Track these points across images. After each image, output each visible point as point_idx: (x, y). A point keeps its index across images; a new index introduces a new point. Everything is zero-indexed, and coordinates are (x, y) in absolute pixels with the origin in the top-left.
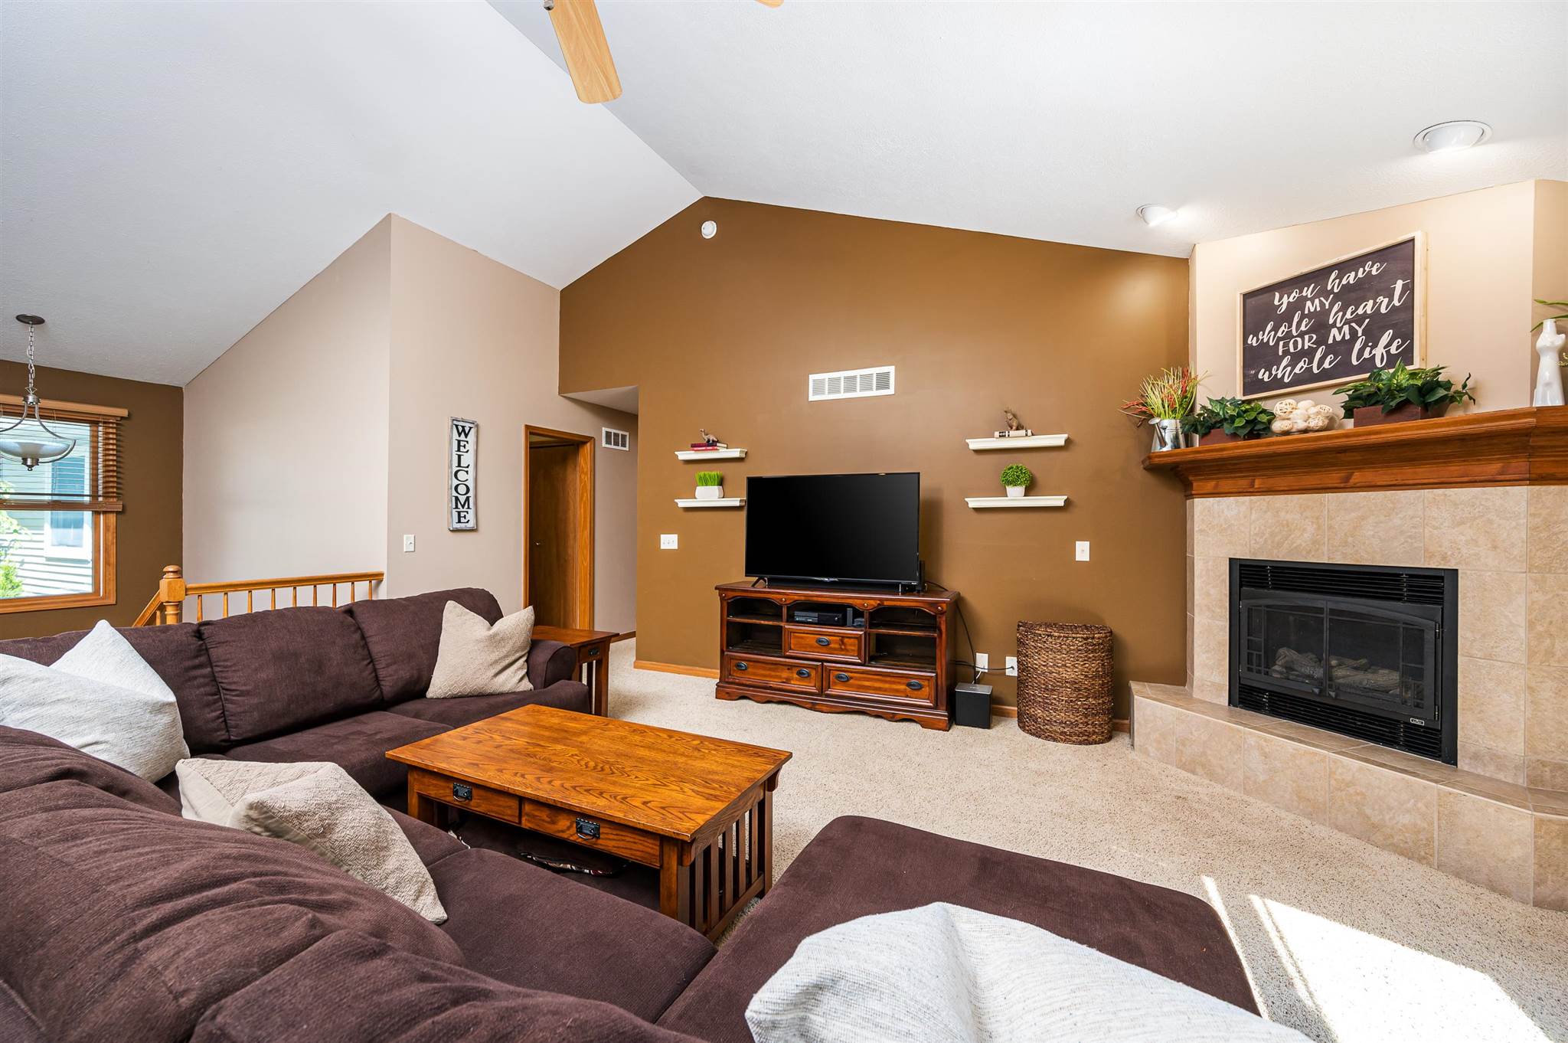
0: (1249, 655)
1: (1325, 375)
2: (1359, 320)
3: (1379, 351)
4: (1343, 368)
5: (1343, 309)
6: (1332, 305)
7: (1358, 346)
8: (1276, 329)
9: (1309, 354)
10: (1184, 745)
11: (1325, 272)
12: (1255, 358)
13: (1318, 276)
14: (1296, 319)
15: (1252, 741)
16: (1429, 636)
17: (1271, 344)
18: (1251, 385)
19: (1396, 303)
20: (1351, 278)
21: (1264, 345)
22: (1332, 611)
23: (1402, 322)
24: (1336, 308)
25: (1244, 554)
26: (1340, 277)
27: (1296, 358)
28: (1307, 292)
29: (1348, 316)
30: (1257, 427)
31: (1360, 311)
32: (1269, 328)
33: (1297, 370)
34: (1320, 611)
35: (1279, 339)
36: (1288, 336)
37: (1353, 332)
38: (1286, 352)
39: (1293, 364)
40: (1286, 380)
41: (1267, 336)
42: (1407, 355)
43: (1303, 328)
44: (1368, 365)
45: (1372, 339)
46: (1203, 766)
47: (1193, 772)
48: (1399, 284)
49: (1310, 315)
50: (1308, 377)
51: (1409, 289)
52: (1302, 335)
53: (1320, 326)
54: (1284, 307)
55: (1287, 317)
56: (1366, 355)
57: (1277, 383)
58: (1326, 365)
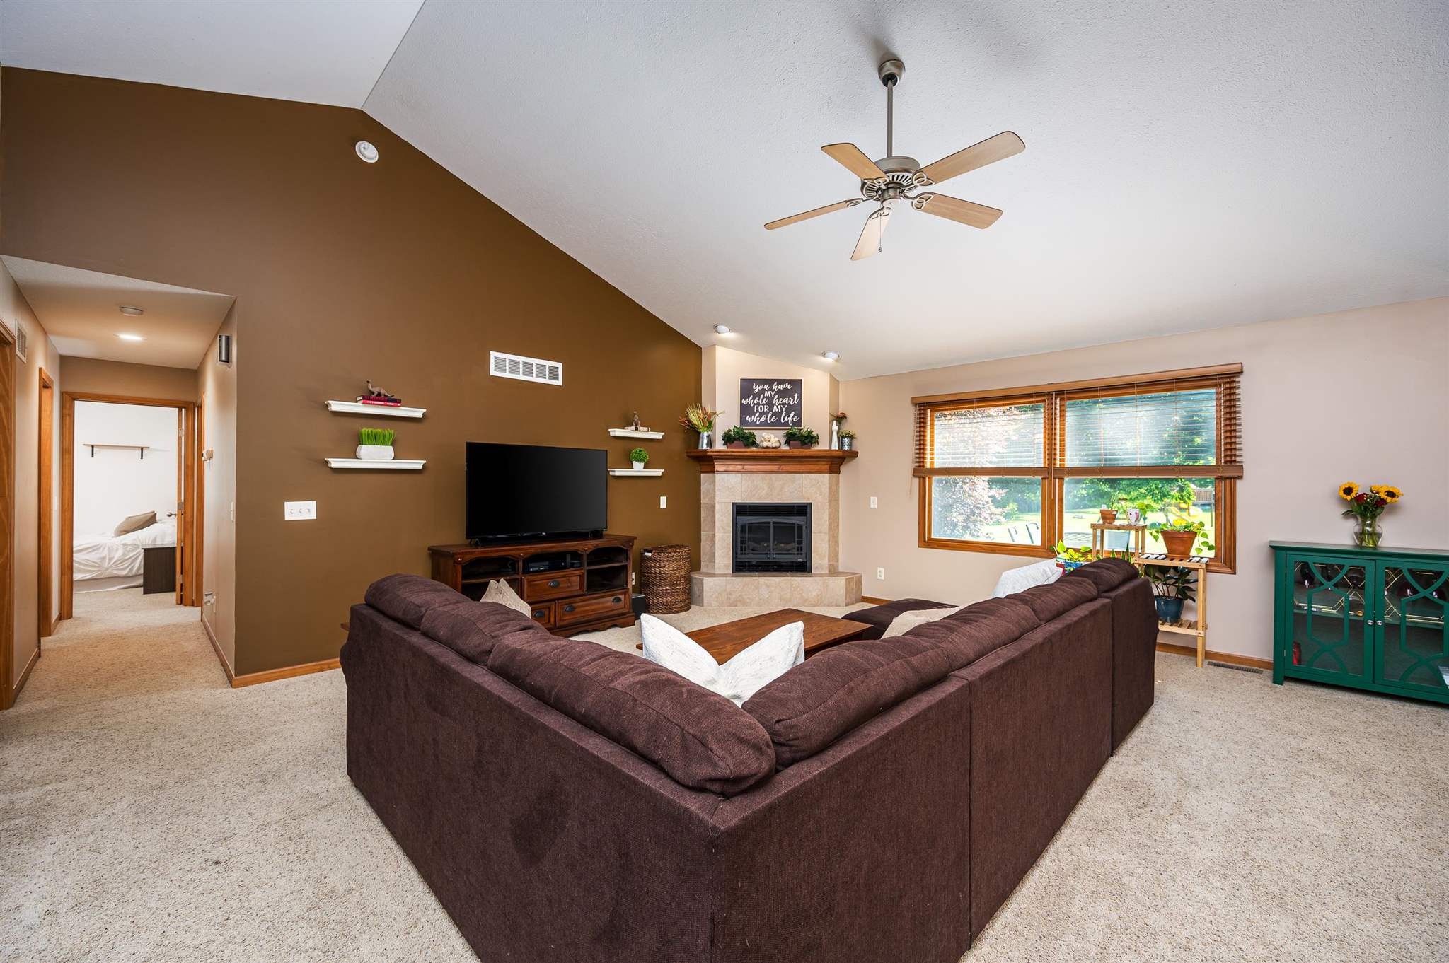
0: (742, 547)
1: (772, 424)
2: (784, 404)
3: (790, 419)
4: (778, 423)
5: (778, 399)
6: (775, 395)
7: (783, 415)
8: (753, 399)
9: (766, 414)
10: (730, 594)
11: (773, 381)
12: (745, 410)
13: (770, 382)
14: (761, 397)
15: (762, 582)
16: (804, 528)
17: (752, 405)
18: (743, 422)
19: (795, 401)
20: (781, 387)
21: (748, 405)
22: (774, 523)
23: (797, 409)
24: (776, 397)
25: (739, 500)
26: (778, 385)
27: (762, 414)
28: (766, 387)
29: (780, 402)
30: (748, 441)
31: (784, 401)
32: (751, 397)
33: (761, 420)
34: (769, 523)
35: (755, 404)
36: (758, 404)
37: (782, 409)
38: (757, 411)
39: (760, 416)
40: (758, 423)
41: (750, 401)
42: (799, 423)
43: (764, 402)
44: (786, 424)
45: (788, 414)
46: (740, 601)
47: (736, 606)
48: (796, 395)
49: (767, 398)
50: (764, 424)
51: (800, 397)
52: (763, 405)
53: (770, 403)
54: (757, 390)
55: (757, 395)
56: (786, 420)
57: (754, 424)
58: (772, 420)
